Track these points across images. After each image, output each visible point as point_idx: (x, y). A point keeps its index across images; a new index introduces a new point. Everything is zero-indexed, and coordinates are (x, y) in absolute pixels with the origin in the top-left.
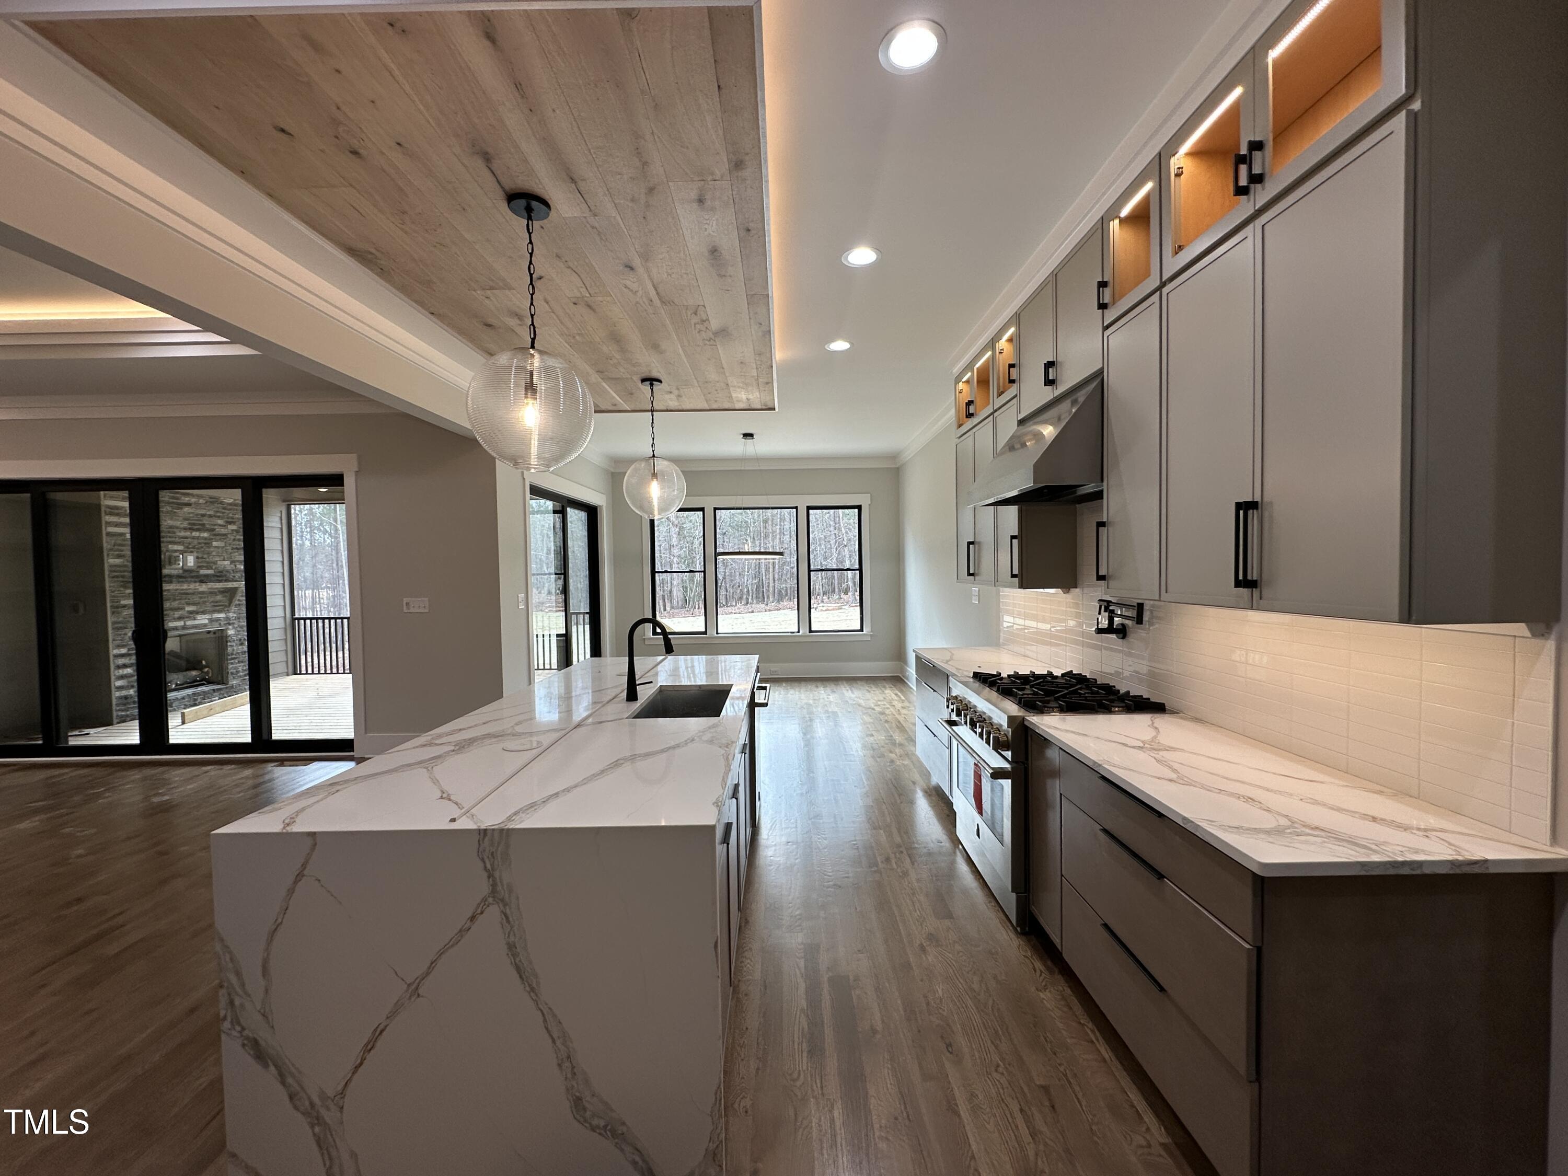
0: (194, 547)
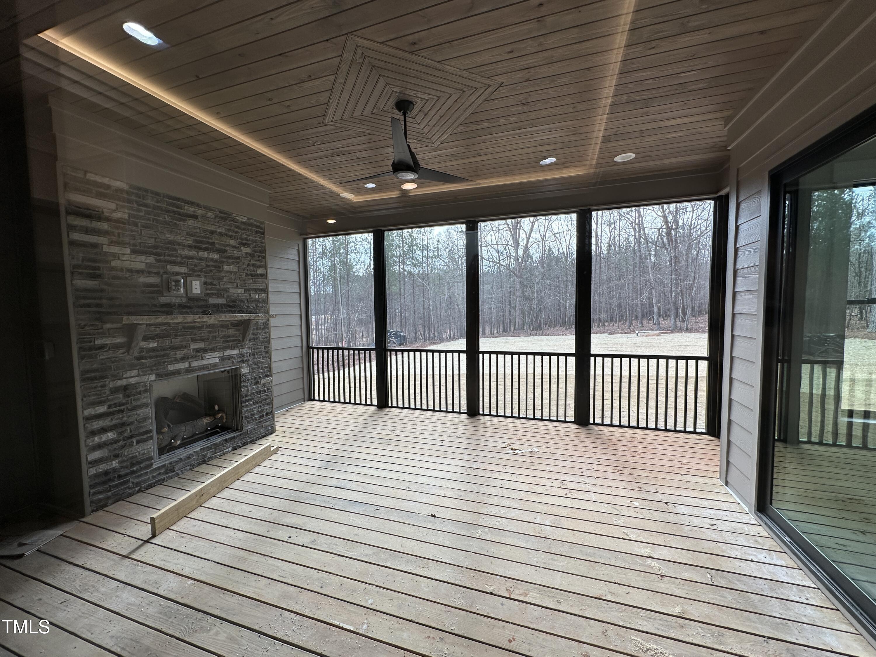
0: (201, 271)
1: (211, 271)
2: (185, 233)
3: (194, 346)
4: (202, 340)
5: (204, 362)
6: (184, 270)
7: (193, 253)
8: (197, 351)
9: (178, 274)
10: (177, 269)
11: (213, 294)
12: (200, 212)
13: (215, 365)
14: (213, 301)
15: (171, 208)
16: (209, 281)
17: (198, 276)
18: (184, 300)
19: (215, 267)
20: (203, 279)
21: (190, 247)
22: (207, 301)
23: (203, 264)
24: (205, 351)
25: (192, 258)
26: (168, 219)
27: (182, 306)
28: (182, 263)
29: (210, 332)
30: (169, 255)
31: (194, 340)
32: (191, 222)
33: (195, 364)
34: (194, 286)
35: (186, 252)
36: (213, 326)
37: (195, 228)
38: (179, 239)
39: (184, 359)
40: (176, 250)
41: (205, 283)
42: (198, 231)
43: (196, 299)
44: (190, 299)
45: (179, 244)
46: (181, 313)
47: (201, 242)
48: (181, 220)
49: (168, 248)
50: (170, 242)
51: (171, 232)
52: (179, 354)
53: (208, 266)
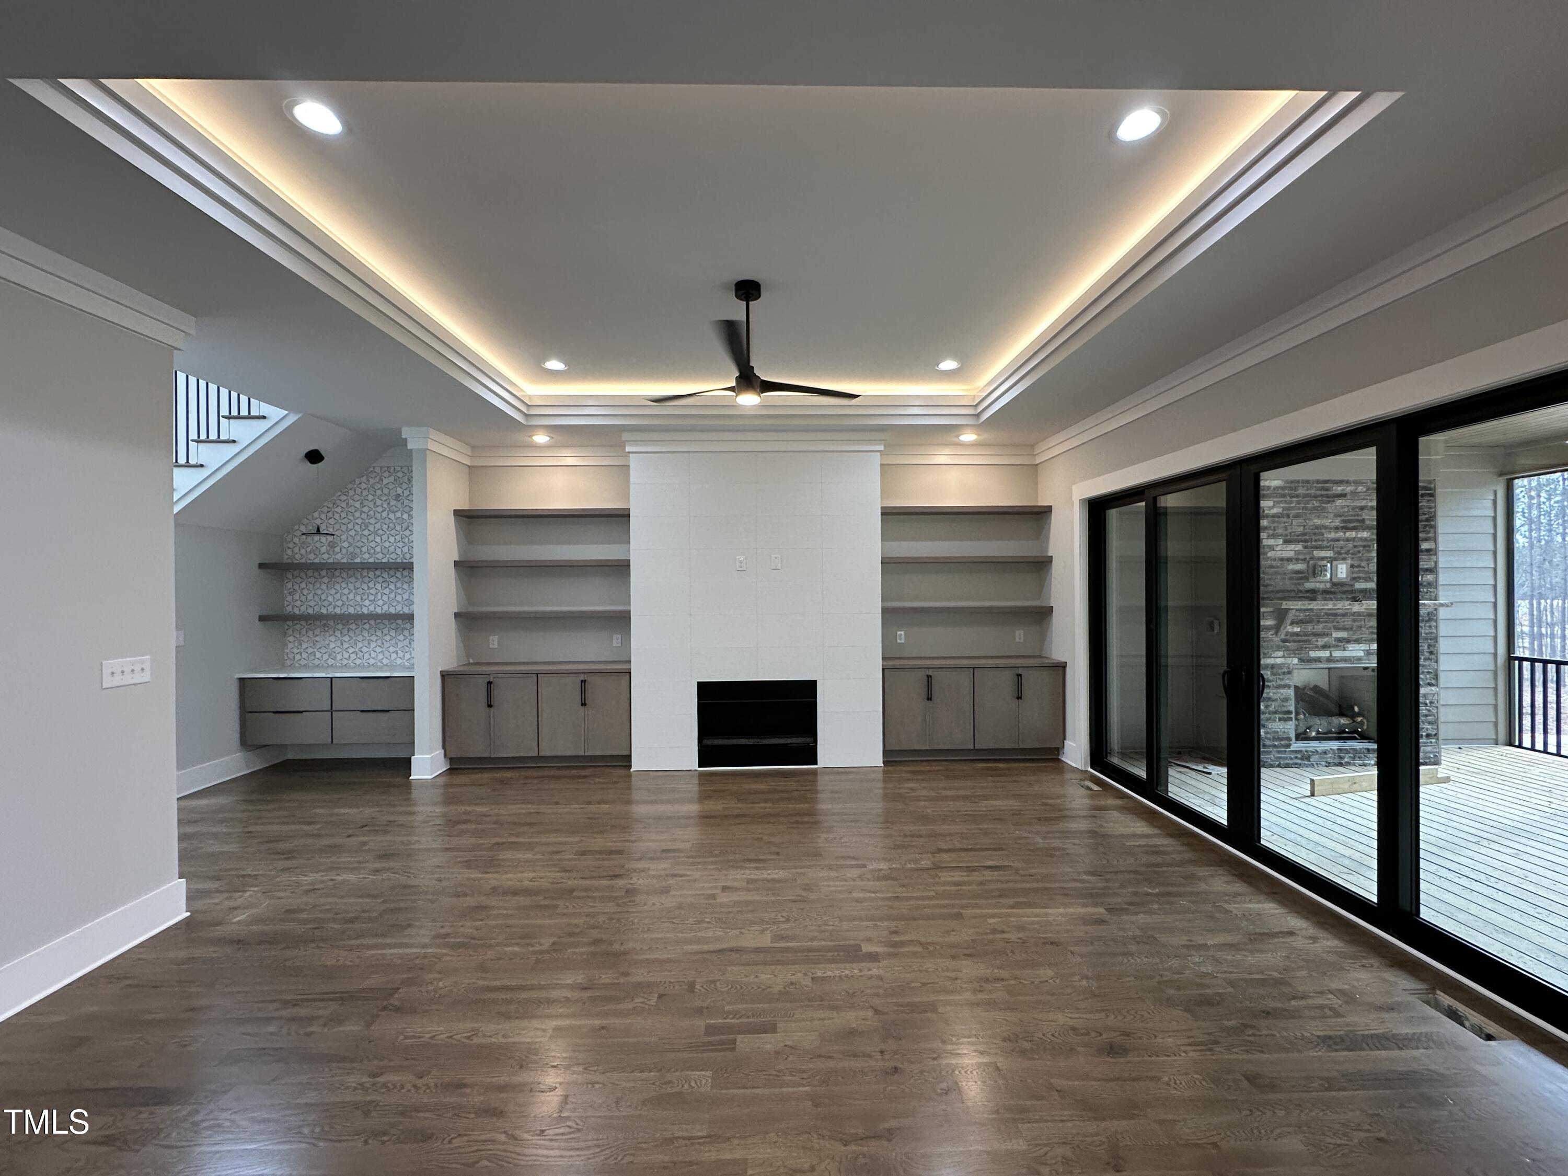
0: (1347, 553)
1: (1359, 552)
2: (1332, 515)
3: (1336, 634)
4: (1345, 629)
5: (1346, 654)
6: (1329, 554)
7: (1340, 534)
8: (1339, 640)
9: (1323, 559)
10: (1323, 554)
11: (1360, 578)
12: (1349, 489)
13: (1359, 659)
14: (1359, 585)
15: (1319, 493)
16: (1356, 563)
17: (1344, 559)
18: (1328, 585)
19: (1364, 546)
20: (1349, 562)
21: (1337, 528)
22: (1352, 586)
23: (1350, 545)
24: (1348, 641)
25: (1338, 540)
26: (1316, 504)
27: (1325, 592)
28: (1327, 547)
29: (1354, 621)
30: (1316, 541)
31: (1337, 629)
32: (1339, 502)
33: (1337, 654)
34: (1339, 570)
35: (1332, 535)
36: (1359, 614)
37: (1343, 507)
38: (1327, 522)
39: (1325, 647)
40: (1322, 534)
41: (1352, 566)
42: (1346, 510)
43: (1341, 584)
44: (1334, 584)
45: (1326, 528)
46: (1325, 599)
47: (1349, 521)
48: (1328, 502)
49: (1315, 534)
50: (1317, 527)
51: (1319, 517)
52: (1321, 641)
53: (1355, 547)
